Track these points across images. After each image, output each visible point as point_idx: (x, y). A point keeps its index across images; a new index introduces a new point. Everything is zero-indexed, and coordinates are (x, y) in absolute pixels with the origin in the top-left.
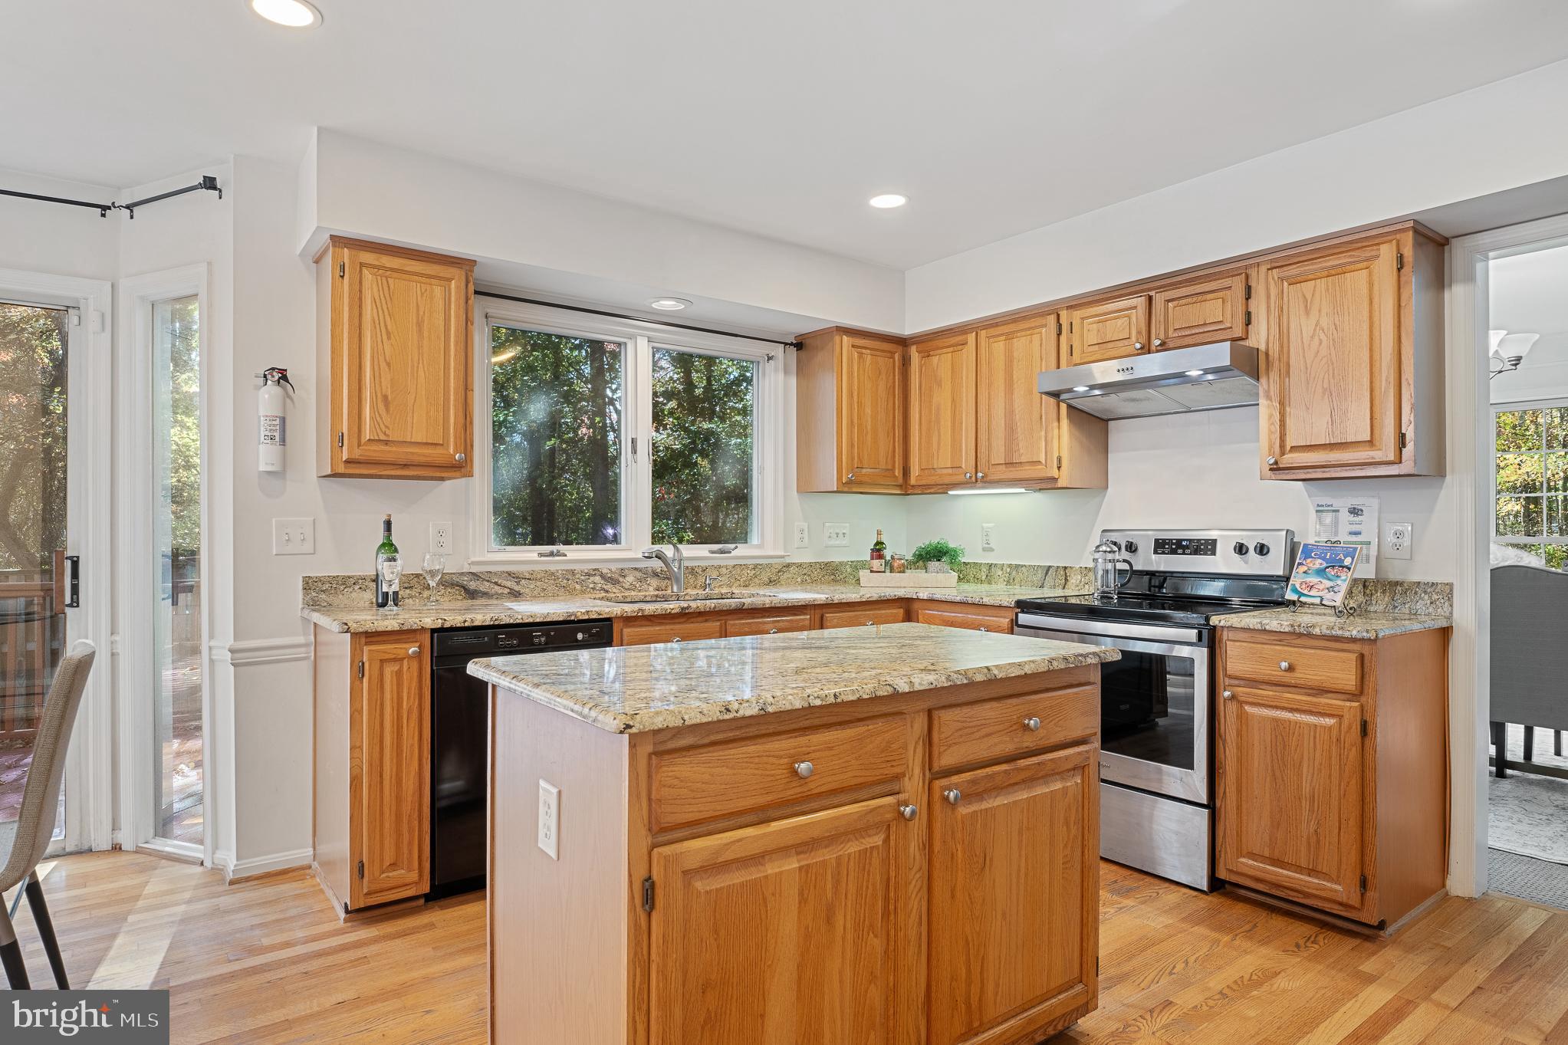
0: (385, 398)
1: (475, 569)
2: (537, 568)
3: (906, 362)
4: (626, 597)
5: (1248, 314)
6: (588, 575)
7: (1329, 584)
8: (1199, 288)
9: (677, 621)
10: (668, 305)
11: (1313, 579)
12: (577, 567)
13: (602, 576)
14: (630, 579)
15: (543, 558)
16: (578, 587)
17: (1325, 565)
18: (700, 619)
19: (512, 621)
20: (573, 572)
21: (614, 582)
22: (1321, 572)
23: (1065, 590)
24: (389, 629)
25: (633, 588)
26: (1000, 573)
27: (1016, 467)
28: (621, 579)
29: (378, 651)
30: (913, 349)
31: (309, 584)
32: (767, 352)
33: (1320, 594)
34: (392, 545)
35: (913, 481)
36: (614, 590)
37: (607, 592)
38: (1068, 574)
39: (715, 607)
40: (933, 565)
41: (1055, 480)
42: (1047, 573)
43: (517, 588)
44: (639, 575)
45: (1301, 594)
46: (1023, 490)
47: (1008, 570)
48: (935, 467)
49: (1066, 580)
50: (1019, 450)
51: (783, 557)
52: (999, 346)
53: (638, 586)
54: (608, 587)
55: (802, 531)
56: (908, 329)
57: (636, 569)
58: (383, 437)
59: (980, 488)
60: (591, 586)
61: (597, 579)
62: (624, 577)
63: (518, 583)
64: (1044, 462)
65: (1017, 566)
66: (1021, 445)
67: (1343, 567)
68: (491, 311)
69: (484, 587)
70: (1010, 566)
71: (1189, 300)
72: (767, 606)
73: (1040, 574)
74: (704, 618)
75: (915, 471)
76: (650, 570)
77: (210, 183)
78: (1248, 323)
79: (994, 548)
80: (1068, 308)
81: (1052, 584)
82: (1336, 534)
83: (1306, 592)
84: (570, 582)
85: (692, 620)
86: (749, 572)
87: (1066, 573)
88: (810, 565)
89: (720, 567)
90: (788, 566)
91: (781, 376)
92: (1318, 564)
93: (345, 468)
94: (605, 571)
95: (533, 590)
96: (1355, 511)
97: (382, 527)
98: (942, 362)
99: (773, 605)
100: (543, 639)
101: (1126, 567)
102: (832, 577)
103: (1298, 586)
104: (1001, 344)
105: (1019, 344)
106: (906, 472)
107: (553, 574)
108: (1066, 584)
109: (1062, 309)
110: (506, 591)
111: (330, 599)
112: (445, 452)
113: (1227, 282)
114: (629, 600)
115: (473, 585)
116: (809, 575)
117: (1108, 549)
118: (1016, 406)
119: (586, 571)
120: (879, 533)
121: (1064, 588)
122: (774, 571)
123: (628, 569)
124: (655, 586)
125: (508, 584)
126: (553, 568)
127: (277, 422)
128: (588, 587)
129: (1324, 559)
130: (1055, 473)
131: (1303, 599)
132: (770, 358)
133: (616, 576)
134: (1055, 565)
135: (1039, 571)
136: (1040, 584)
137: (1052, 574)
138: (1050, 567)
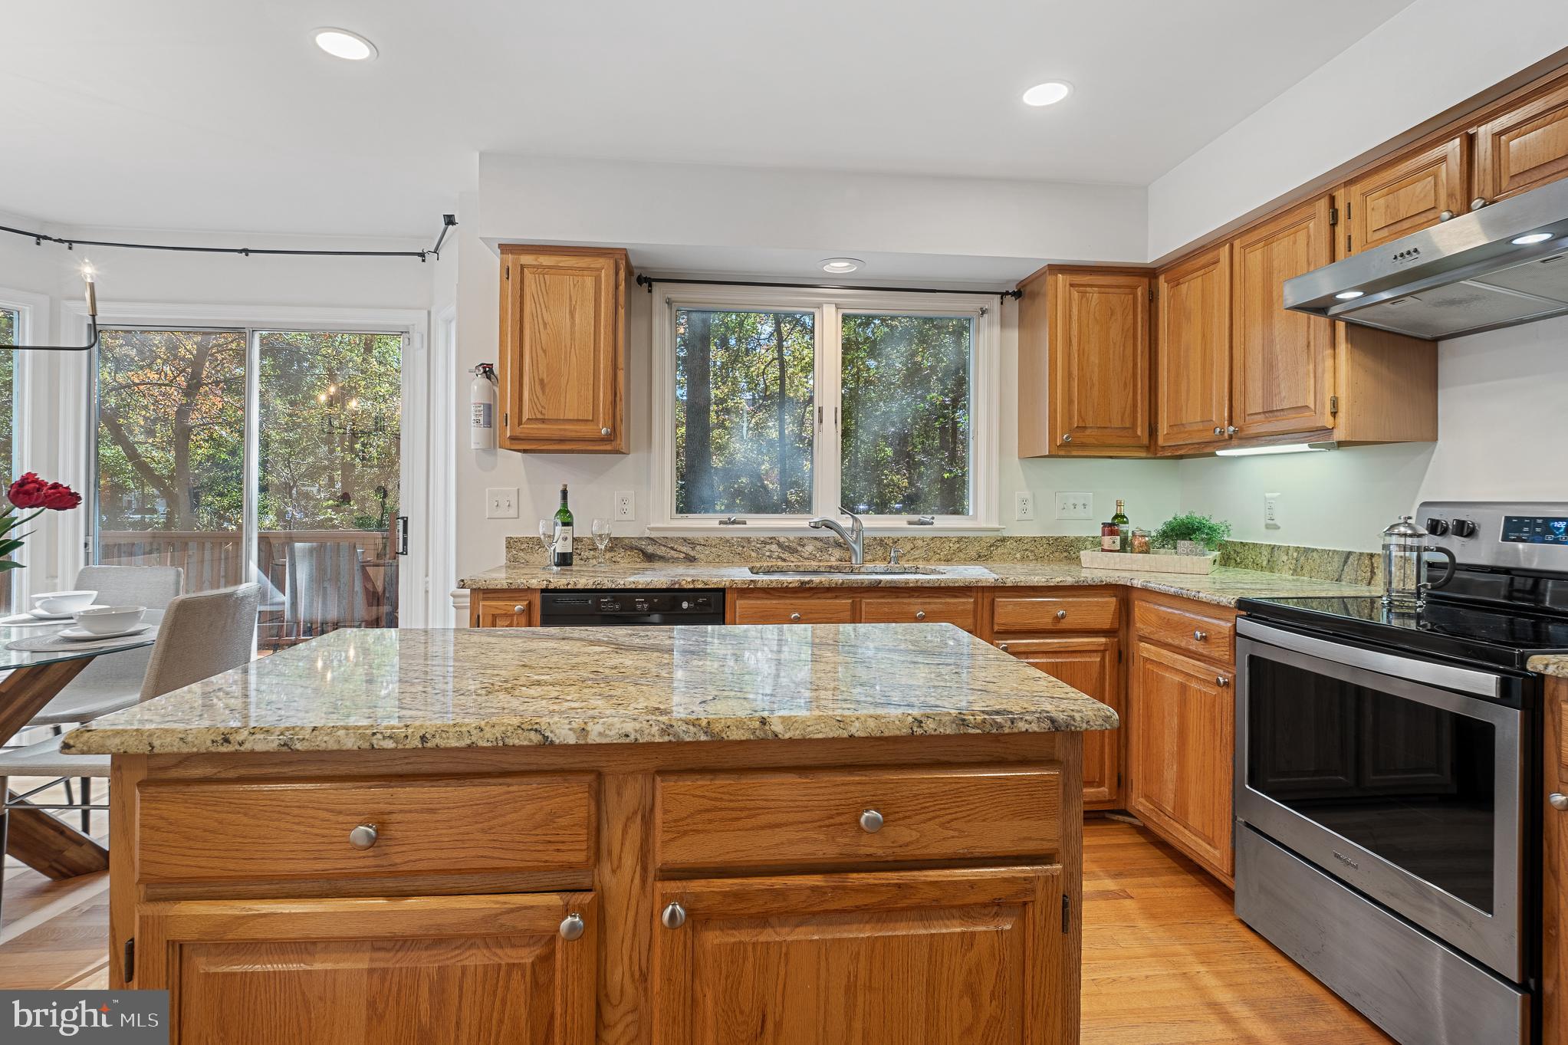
0: (542, 381)
1: (653, 535)
2: (713, 535)
3: (1152, 297)
4: (799, 566)
6: (764, 543)
9: (800, 595)
10: (838, 267)
12: (753, 535)
13: (779, 544)
14: (810, 548)
15: (722, 526)
16: (754, 554)
18: (830, 595)
19: (613, 586)
20: (748, 540)
21: (793, 551)
23: (1372, 588)
24: (499, 587)
25: (812, 557)
26: (1285, 558)
27: (1277, 416)
28: (799, 548)
29: (490, 606)
30: (1162, 279)
31: (511, 543)
32: (981, 305)
34: (568, 511)
35: (1161, 442)
36: (792, 559)
37: (784, 560)
38: (1375, 565)
39: (843, 583)
40: (1183, 544)
41: (1328, 431)
42: (1346, 562)
43: (692, 553)
44: (819, 544)
46: (1305, 447)
47: (1295, 554)
48: (1184, 422)
50: (1280, 393)
51: (998, 530)
52: (1256, 257)
53: (818, 555)
54: (786, 555)
55: (1024, 501)
56: (1151, 255)
57: (816, 538)
58: (539, 416)
60: (768, 554)
61: (774, 547)
62: (803, 546)
63: (693, 549)
64: (1312, 407)
65: (1307, 550)
66: (1282, 386)
68: (673, 296)
69: (661, 551)
70: (1297, 549)
72: (911, 585)
73: (1337, 562)
74: (834, 595)
75: (1163, 428)
76: (832, 541)
77: (450, 220)
79: (1279, 525)
80: (1346, 184)
81: (1353, 577)
84: (745, 549)
85: (819, 595)
86: (951, 545)
87: (1372, 564)
88: (1034, 539)
89: (915, 539)
90: (1003, 540)
91: (997, 329)
93: (511, 444)
94: (782, 540)
95: (707, 556)
97: (559, 495)
98: (1192, 288)
99: (919, 584)
100: (646, 606)
101: (1444, 558)
102: (1065, 554)
104: (1258, 253)
105: (1280, 247)
106: (1153, 431)
107: (728, 541)
108: (1372, 578)
109: (1337, 187)
110: (682, 556)
111: (527, 557)
112: (595, 427)
114: (802, 569)
115: (650, 549)
116: (1032, 551)
117: (1409, 532)
118: (1277, 333)
119: (762, 539)
120: (1119, 504)
121: (1369, 584)
122: (983, 544)
123: (808, 538)
124: (838, 557)
125: (684, 549)
126: (728, 535)
127: (482, 408)
128: (764, 555)
130: (1328, 421)
132: (983, 312)
133: (794, 545)
134: (1358, 551)
135: (1336, 559)
136: (1336, 576)
137: (1352, 564)
138: (1350, 553)
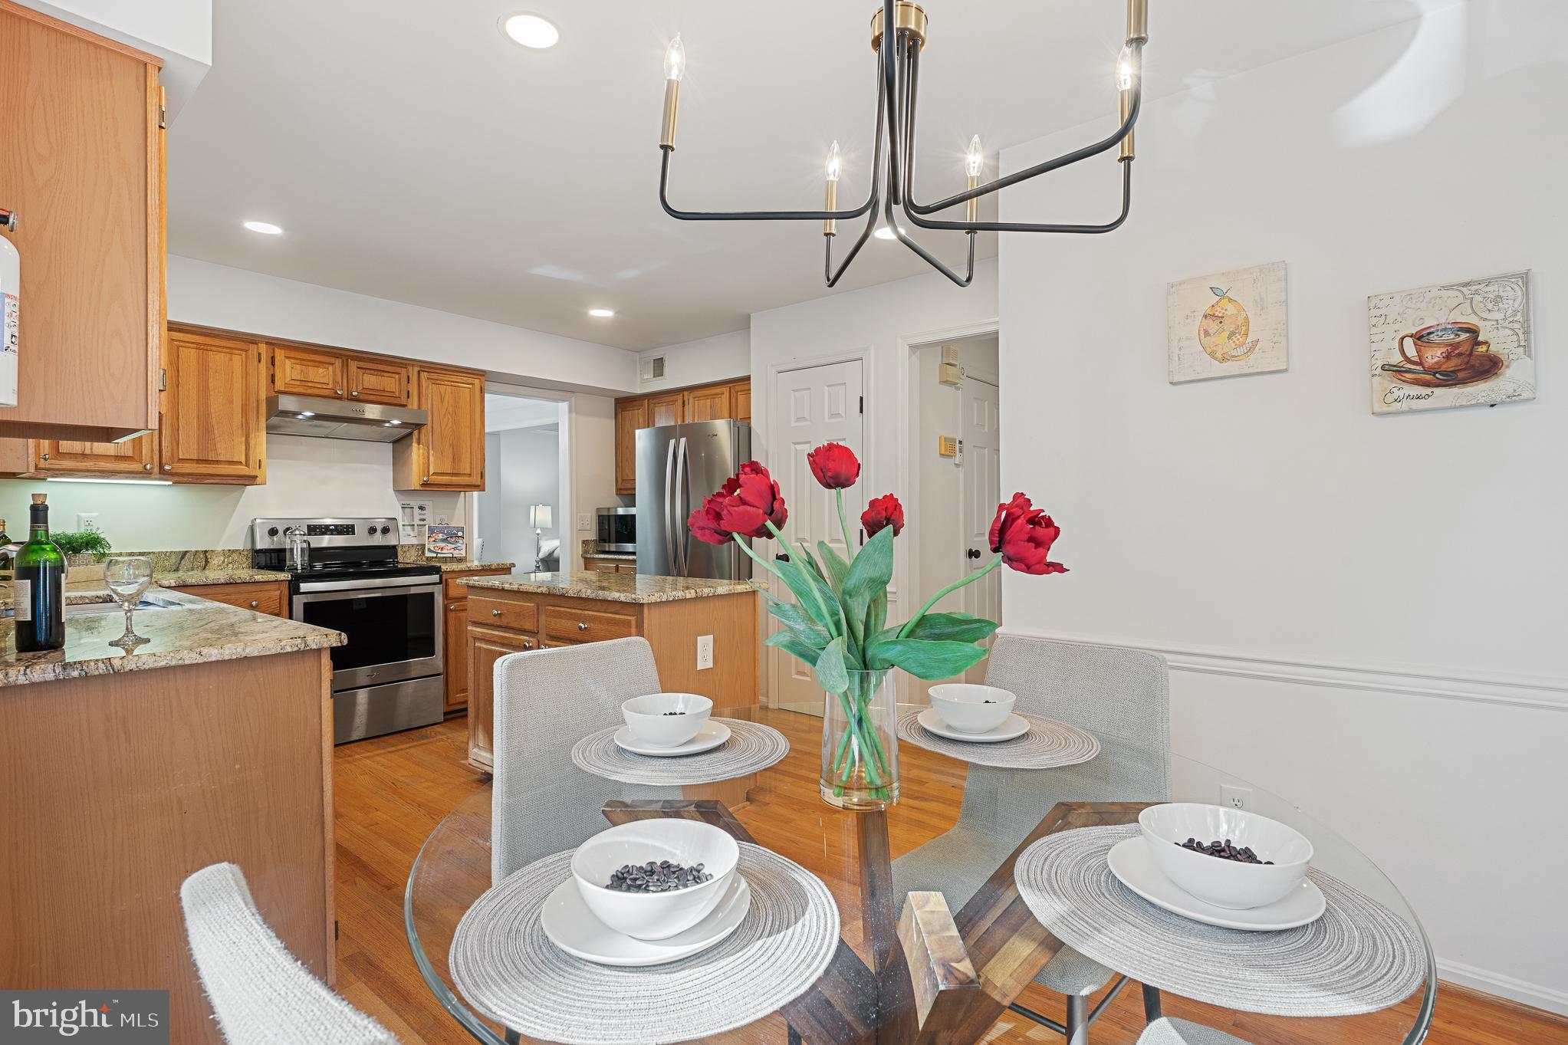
5: (408, 392)
7: (453, 546)
8: (381, 367)
11: (443, 545)
17: (445, 537)
22: (443, 540)
23: (207, 572)
27: (210, 464)
33: (451, 551)
38: (209, 557)
41: (256, 477)
42: (182, 558)
45: (437, 553)
49: (207, 562)
50: (216, 449)
52: (192, 354)
59: (156, 479)
64: (244, 463)
66: (218, 446)
67: (459, 537)
71: (372, 372)
73: (173, 560)
78: (408, 397)
80: (267, 343)
81: (190, 566)
82: (413, 521)
83: (439, 551)
87: (206, 557)
92: (440, 536)
96: (421, 508)
103: (432, 549)
104: (194, 353)
105: (217, 357)
108: (206, 565)
109: (262, 342)
113: (398, 370)
118: (212, 411)
121: (205, 568)
129: (443, 533)
130: (257, 473)
131: (439, 555)
134: (194, 550)
135: (173, 557)
136: (174, 568)
137: (189, 559)
138: (186, 552)
